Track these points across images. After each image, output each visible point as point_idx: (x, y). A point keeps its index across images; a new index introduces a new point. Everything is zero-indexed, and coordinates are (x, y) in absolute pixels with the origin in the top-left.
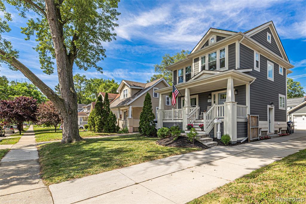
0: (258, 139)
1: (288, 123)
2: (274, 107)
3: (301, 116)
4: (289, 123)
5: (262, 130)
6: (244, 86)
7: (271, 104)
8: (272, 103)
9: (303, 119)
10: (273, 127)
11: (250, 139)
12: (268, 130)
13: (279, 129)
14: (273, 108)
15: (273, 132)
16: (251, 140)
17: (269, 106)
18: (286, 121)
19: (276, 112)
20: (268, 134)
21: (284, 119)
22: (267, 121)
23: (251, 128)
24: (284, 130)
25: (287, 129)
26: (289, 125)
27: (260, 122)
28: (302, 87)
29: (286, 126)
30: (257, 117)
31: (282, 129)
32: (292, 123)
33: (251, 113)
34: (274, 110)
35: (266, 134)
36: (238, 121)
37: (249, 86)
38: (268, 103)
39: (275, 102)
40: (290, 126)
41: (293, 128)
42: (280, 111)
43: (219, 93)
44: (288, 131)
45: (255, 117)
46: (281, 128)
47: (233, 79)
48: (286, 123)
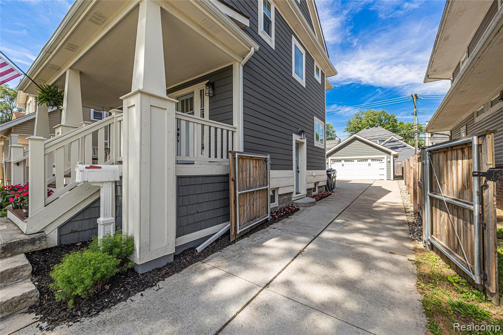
0: (267, 219)
1: (328, 171)
2: (305, 141)
3: (340, 161)
4: (329, 173)
5: (281, 192)
6: (228, 72)
7: (300, 133)
8: (303, 131)
9: (343, 165)
10: (305, 181)
11: (236, 231)
12: (294, 190)
13: (315, 184)
14: (304, 143)
15: (303, 192)
16: (238, 232)
17: (296, 137)
18: (325, 169)
19: (310, 152)
20: (293, 199)
21: (322, 165)
22: (292, 170)
23: (239, 195)
24: (321, 187)
25: (327, 183)
26: (329, 176)
27: (273, 173)
28: (334, 129)
29: (326, 177)
30: (266, 160)
31: (320, 184)
32: (333, 172)
33: (246, 149)
34: (305, 146)
35: (290, 199)
36: (178, 175)
37: (241, 68)
38: (294, 129)
39: (307, 131)
40: (330, 178)
41: (334, 180)
42: (316, 149)
44: (328, 186)
45: (258, 160)
46: (318, 182)
47: (161, 7)
48: (324, 172)
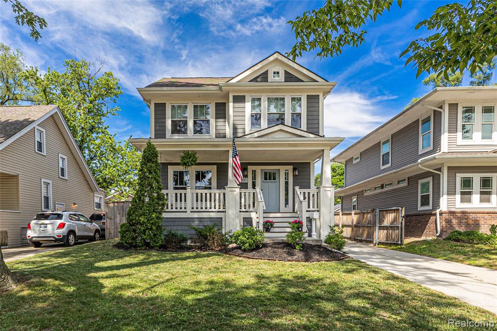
6: (307, 165)
43: (262, 168)
